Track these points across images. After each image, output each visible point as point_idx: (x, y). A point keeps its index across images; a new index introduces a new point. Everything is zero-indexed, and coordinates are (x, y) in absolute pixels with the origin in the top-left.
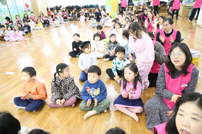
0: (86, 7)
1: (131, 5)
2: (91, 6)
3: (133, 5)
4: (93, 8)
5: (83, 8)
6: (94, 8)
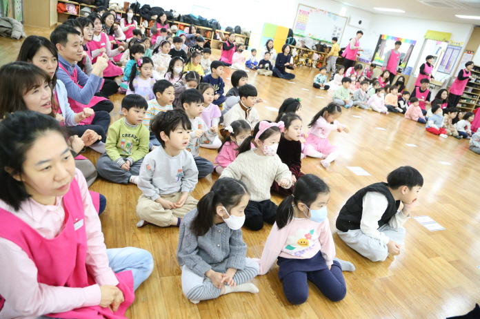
0: (188, 20)
1: (290, 43)
2: (202, 22)
3: (294, 44)
4: (207, 26)
5: (182, 20)
6: (211, 27)
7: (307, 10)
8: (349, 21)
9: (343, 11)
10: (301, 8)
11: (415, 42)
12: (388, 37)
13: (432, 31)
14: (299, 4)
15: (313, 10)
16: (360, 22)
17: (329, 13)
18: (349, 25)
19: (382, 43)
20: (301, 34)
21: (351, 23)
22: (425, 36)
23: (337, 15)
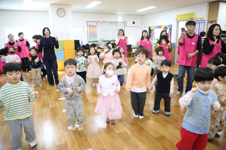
7: (95, 24)
8: (126, 24)
9: (120, 19)
10: (89, 24)
11: (171, 26)
12: (154, 27)
13: (180, 15)
14: (87, 22)
15: (98, 23)
16: (134, 23)
17: (110, 22)
18: (126, 26)
19: (152, 32)
20: (95, 40)
21: (128, 25)
22: (176, 20)
23: (116, 22)
